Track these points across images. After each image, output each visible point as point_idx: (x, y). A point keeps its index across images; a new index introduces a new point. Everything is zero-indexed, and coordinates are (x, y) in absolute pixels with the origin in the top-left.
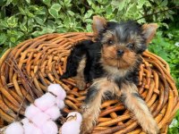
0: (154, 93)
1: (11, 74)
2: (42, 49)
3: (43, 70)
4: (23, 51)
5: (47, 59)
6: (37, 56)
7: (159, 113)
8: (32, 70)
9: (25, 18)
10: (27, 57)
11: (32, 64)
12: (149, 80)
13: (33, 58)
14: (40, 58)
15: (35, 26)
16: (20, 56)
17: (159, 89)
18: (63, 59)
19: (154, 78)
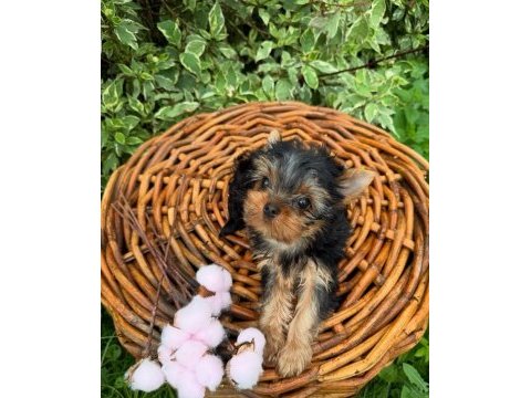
0: (403, 247)
1: (127, 232)
2: (178, 161)
3: (184, 216)
4: (142, 171)
5: (189, 187)
6: (171, 181)
7: (412, 298)
8: (164, 215)
9: (136, 83)
10: (151, 185)
11: (163, 204)
12: (394, 216)
13: (164, 186)
14: (177, 185)
15: (158, 97)
16: (138, 183)
17: (414, 238)
18: (220, 185)
19: (403, 209)
